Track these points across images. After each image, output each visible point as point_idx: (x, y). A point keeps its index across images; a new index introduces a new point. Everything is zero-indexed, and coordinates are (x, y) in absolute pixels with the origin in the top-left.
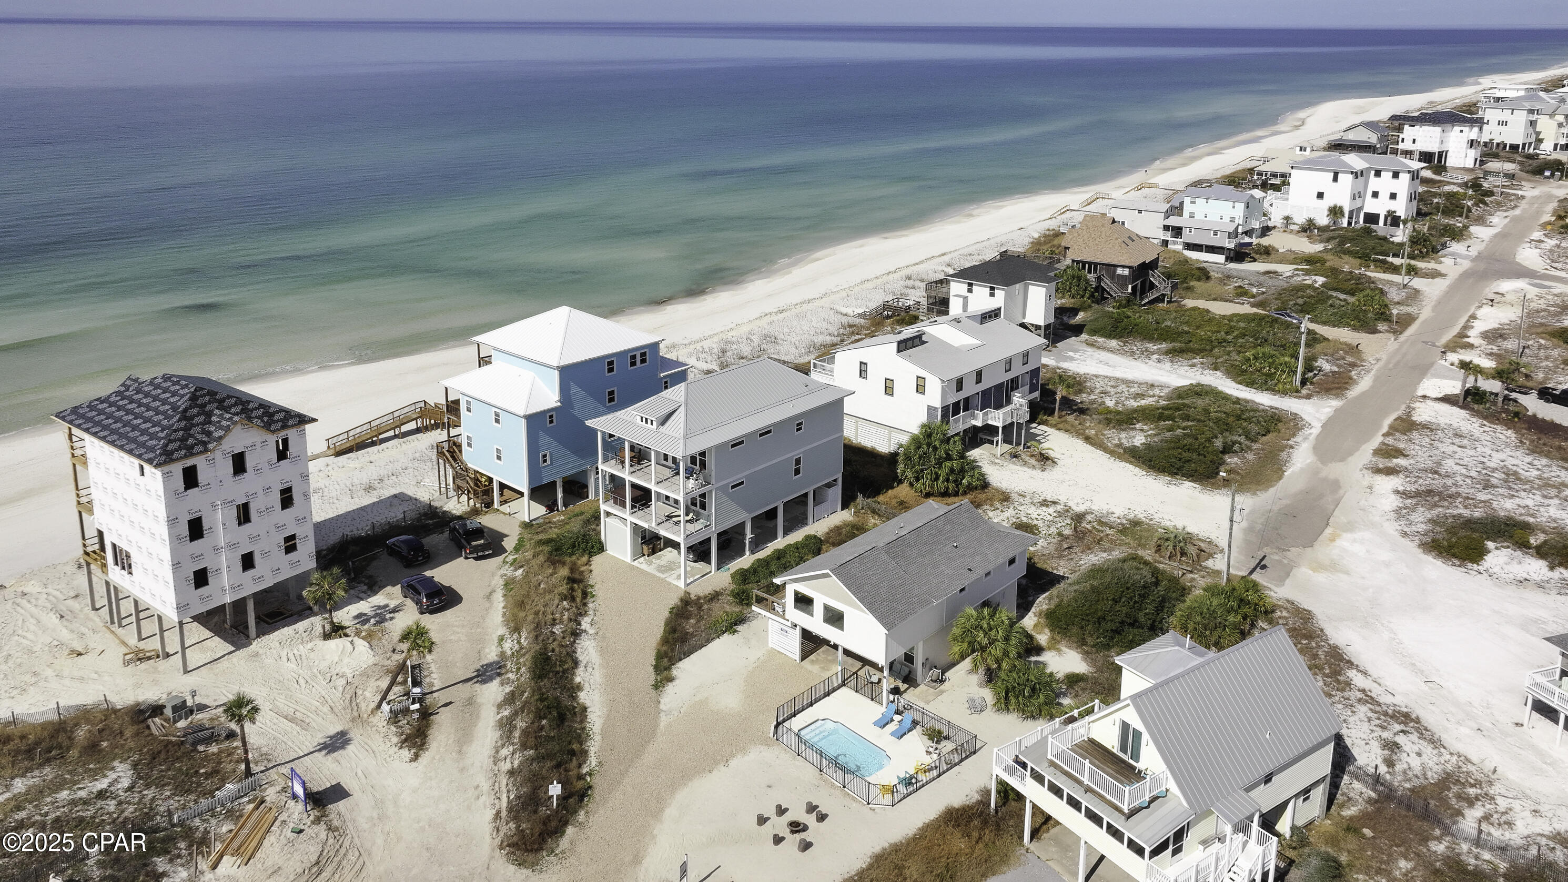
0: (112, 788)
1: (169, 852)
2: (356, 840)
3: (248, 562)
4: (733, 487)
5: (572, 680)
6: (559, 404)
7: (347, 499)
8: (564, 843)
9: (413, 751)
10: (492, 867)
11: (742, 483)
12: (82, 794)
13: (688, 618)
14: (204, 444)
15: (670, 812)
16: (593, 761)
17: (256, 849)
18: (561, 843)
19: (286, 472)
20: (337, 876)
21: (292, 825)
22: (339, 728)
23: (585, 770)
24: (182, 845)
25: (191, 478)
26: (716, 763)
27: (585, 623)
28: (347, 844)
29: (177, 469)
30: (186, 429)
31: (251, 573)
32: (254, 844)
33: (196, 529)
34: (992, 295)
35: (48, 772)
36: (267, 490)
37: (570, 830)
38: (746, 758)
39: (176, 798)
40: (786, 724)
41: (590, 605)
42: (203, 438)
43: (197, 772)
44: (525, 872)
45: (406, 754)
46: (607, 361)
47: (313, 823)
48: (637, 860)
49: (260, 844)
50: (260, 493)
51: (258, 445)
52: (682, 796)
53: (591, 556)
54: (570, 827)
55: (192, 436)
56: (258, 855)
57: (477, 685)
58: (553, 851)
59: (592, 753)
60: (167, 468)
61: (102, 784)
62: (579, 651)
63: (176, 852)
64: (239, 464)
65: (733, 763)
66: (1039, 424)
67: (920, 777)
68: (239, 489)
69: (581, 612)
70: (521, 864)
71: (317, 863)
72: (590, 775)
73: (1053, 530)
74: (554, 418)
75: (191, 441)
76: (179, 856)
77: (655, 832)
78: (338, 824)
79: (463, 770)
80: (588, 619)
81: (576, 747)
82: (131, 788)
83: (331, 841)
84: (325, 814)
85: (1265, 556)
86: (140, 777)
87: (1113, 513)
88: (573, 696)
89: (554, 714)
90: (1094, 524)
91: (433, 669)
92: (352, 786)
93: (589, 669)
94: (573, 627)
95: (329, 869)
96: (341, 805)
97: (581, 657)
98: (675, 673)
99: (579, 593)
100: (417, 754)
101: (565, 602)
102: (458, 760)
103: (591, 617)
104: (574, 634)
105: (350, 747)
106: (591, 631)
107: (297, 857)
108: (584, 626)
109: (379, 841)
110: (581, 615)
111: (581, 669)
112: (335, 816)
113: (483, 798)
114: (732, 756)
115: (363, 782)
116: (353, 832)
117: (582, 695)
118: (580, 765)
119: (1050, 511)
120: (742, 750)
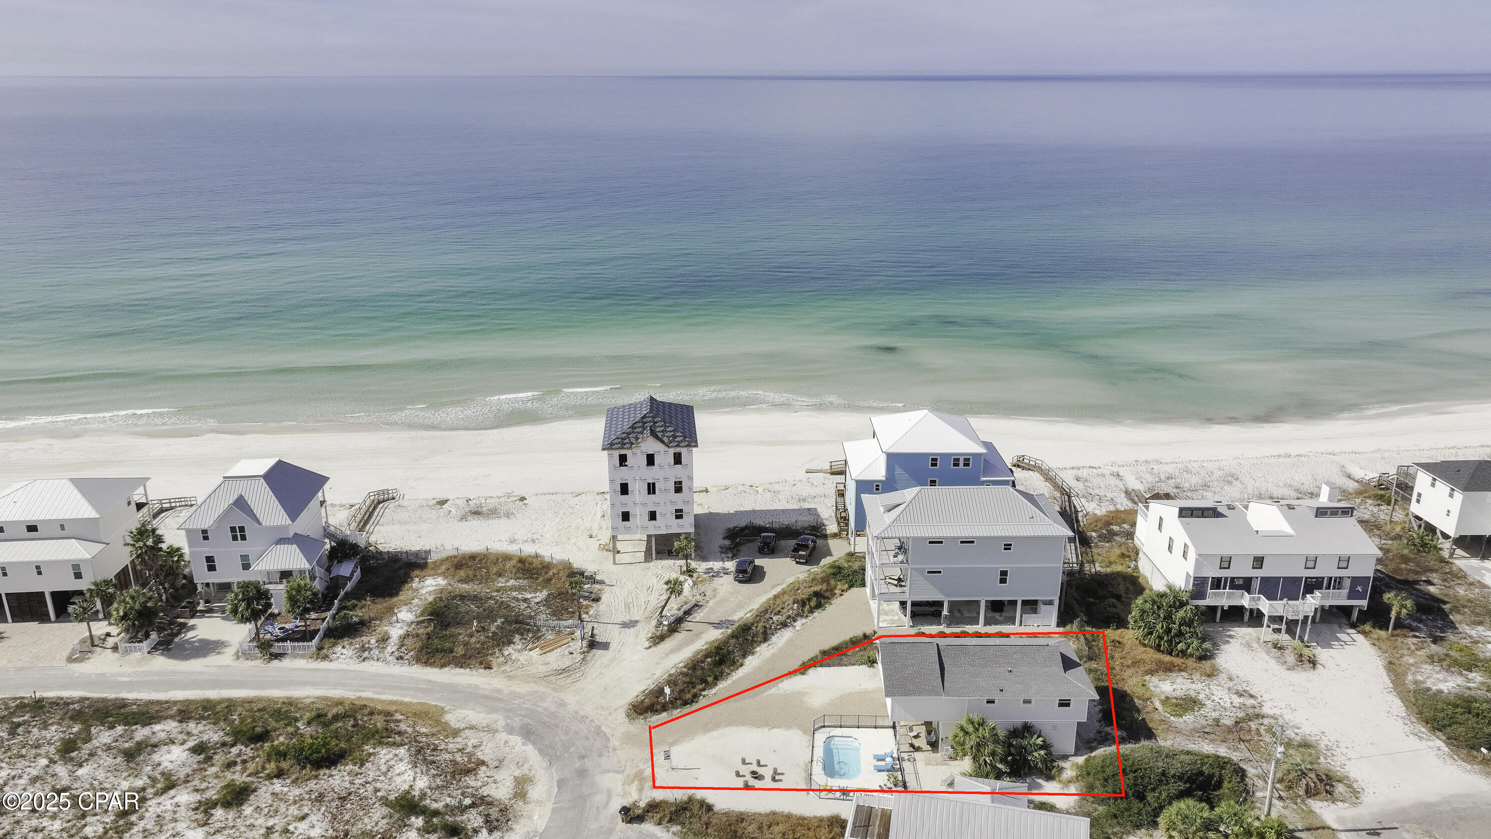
0: (532, 599)
1: (523, 635)
2: (587, 670)
3: (653, 516)
4: (929, 572)
5: (755, 647)
6: (884, 479)
7: (784, 503)
8: (655, 718)
9: (651, 644)
10: (618, 709)
11: (940, 572)
12: (520, 596)
14: (632, 444)
16: (713, 691)
17: (550, 651)
19: (678, 472)
20: (564, 679)
21: (571, 649)
22: (638, 619)
23: (705, 692)
24: (530, 635)
25: (623, 459)
27: (799, 624)
28: (583, 668)
29: (616, 454)
30: (629, 434)
31: (653, 522)
32: (549, 649)
33: (624, 489)
34: (1451, 496)
35: (523, 582)
36: (666, 479)
37: (663, 715)
38: (786, 732)
39: (548, 616)
40: (829, 729)
41: (815, 614)
42: (633, 440)
43: (567, 609)
44: (627, 720)
45: (647, 644)
46: (953, 457)
47: (580, 653)
49: (553, 650)
50: (662, 480)
51: (662, 453)
52: (728, 730)
53: (851, 587)
54: (665, 713)
55: (629, 438)
56: (548, 654)
57: (712, 628)
58: (646, 718)
59: (717, 688)
60: (611, 452)
61: (529, 596)
62: (776, 636)
63: (526, 636)
64: (651, 460)
65: (775, 730)
66: (1359, 632)
68: (651, 474)
69: (800, 615)
70: (628, 716)
71: (564, 670)
72: (705, 696)
73: (1215, 715)
74: (880, 487)
75: (627, 441)
76: (525, 639)
78: (588, 658)
79: (658, 663)
80: (804, 621)
81: (710, 679)
82: (538, 603)
83: (578, 664)
84: (588, 652)
85: (1397, 828)
86: (546, 600)
87: (1299, 728)
88: (744, 656)
89: (717, 658)
90: (1263, 727)
91: (705, 611)
92: (613, 646)
93: (770, 647)
94: (788, 621)
95: (565, 675)
96: (598, 653)
97: (774, 639)
98: (812, 672)
99: (813, 604)
100: (650, 647)
101: (796, 605)
102: (661, 658)
103: (807, 620)
104: (784, 625)
105: (632, 629)
106: (798, 628)
107: (559, 663)
108: (795, 624)
109: (595, 675)
110: (802, 616)
111: (766, 645)
112: (591, 654)
113: (650, 680)
114: (778, 727)
115: (619, 647)
116: (590, 665)
117: (750, 658)
118: (704, 690)
119: (1237, 700)
120: (788, 727)
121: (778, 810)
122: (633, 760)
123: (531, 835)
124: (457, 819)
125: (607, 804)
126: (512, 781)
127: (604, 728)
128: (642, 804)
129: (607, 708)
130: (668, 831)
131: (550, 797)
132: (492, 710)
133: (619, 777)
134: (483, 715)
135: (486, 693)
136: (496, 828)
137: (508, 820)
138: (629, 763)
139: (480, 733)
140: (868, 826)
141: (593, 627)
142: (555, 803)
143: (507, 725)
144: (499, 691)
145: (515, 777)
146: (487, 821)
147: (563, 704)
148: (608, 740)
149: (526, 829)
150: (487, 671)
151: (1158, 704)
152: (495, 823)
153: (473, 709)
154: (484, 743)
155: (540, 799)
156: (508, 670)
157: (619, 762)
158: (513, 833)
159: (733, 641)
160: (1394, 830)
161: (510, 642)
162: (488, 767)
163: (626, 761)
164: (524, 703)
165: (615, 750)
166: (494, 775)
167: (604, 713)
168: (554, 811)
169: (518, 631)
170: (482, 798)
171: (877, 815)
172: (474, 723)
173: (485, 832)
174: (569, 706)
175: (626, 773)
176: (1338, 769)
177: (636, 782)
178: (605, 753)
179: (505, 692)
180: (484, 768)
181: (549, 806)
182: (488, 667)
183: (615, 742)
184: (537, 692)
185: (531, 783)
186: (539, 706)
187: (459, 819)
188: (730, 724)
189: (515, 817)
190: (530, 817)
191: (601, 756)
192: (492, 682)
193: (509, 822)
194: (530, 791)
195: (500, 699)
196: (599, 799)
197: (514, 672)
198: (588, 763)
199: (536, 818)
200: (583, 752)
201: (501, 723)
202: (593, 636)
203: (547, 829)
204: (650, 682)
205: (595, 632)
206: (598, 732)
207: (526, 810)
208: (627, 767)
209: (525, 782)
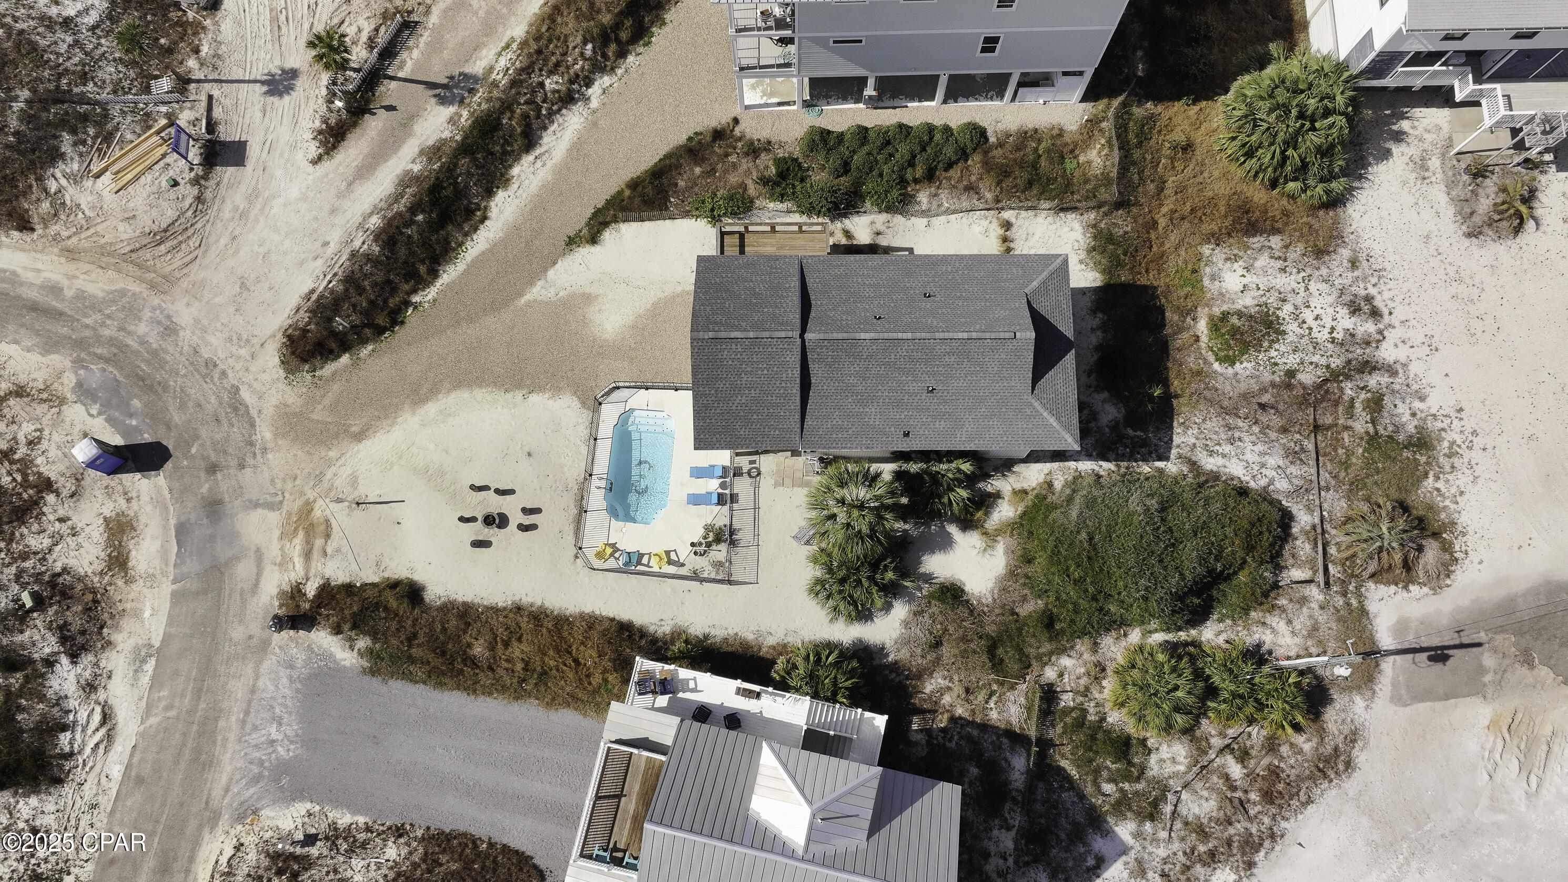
0: (78, 19)
1: (77, 133)
2: (208, 227)
5: (511, 166)
8: (330, 368)
9: (321, 151)
10: (266, 345)
13: (697, 163)
15: (431, 409)
16: (431, 293)
17: (131, 182)
18: (327, 367)
20: (169, 256)
21: (171, 172)
22: (296, 65)
23: (416, 299)
24: (91, 132)
26: (519, 386)
28: (199, 226)
32: (129, 176)
37: (345, 359)
38: (551, 402)
39: (120, 68)
40: (625, 393)
41: (631, 58)
44: (282, 373)
45: (314, 150)
47: (190, 182)
48: (359, 437)
49: (137, 178)
54: (347, 356)
56: (130, 189)
57: (433, 100)
58: (314, 371)
59: (439, 283)
62: (551, 130)
63: (84, 137)
65: (535, 398)
67: (654, 562)
69: (600, 66)
70: (283, 363)
71: (165, 231)
72: (416, 308)
73: (1293, 360)
76: (84, 143)
77: (399, 420)
78: (208, 195)
79: (333, 211)
80: (606, 80)
81: (422, 269)
82: (93, 29)
83: (190, 213)
84: (206, 177)
85: (1479, 645)
86: (110, 17)
87: (1422, 399)
88: (489, 193)
89: (434, 215)
90: (1363, 396)
91: (422, 40)
92: (253, 152)
93: (539, 163)
94: (575, 87)
95: (169, 244)
96: (227, 173)
97: (548, 139)
98: (608, 235)
99: (624, 36)
100: (320, 158)
101: (589, 46)
102: (340, 195)
103: (615, 79)
104: (568, 99)
105: (287, 98)
106: (594, 103)
107: (154, 213)
108: (590, 91)
109: (223, 241)
110: (603, 70)
111: (530, 158)
112: (212, 183)
113: (320, 262)
114: (541, 389)
115: (264, 155)
116: (212, 213)
117: (501, 195)
118: (415, 291)
119: (1346, 322)
120: (556, 391)
121: (526, 600)
122: (295, 479)
123: (143, 654)
124: (15, 639)
125: (256, 585)
126: (102, 529)
127: (245, 394)
128: (311, 590)
129: (248, 341)
130: (352, 648)
131: (166, 565)
132: (50, 345)
133: (274, 518)
134: (35, 358)
135: (33, 294)
136: (84, 648)
137: (102, 627)
138: (289, 485)
139: (34, 405)
140: (619, 797)
141: (210, 97)
142: (175, 582)
143: (80, 384)
144: (55, 290)
145: (105, 519)
146: (63, 640)
147: (170, 330)
148: (253, 425)
149: (132, 642)
150: (27, 237)
151: (1202, 327)
152: (80, 640)
153: (16, 342)
154: (46, 432)
155: (151, 571)
156: (65, 234)
157: (272, 481)
158: (114, 652)
159: (464, 161)
160: (1475, 650)
161: (55, 156)
162: (58, 495)
163: (284, 480)
164: (103, 324)
165: (265, 450)
166: (70, 513)
167: (243, 352)
168: (177, 598)
169: (64, 123)
170: (53, 583)
171: (638, 767)
172: (22, 379)
173: (64, 660)
174: (181, 333)
175: (285, 508)
176: (1447, 503)
177: (301, 534)
178: (250, 461)
179: (69, 293)
180: (51, 498)
181: (167, 588)
182: (25, 226)
183: (264, 432)
184: (122, 293)
185: (134, 534)
186: (129, 333)
187: (19, 638)
188: (458, 385)
189: (112, 617)
190: (137, 614)
191: (242, 466)
192: (39, 266)
193: (105, 630)
194: (133, 553)
195: (61, 314)
196: (243, 570)
197: (74, 240)
198: (224, 484)
199: (147, 614)
200: (213, 457)
201: (69, 380)
202: (211, 126)
203: (166, 639)
204: (319, 266)
205: (217, 113)
206: (237, 406)
207: (130, 597)
208: (287, 495)
209: (123, 532)
